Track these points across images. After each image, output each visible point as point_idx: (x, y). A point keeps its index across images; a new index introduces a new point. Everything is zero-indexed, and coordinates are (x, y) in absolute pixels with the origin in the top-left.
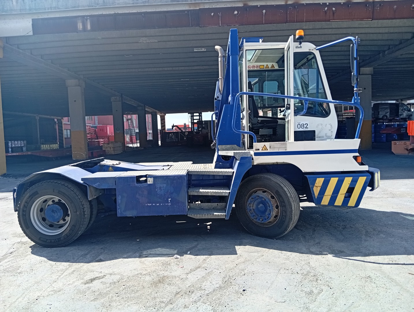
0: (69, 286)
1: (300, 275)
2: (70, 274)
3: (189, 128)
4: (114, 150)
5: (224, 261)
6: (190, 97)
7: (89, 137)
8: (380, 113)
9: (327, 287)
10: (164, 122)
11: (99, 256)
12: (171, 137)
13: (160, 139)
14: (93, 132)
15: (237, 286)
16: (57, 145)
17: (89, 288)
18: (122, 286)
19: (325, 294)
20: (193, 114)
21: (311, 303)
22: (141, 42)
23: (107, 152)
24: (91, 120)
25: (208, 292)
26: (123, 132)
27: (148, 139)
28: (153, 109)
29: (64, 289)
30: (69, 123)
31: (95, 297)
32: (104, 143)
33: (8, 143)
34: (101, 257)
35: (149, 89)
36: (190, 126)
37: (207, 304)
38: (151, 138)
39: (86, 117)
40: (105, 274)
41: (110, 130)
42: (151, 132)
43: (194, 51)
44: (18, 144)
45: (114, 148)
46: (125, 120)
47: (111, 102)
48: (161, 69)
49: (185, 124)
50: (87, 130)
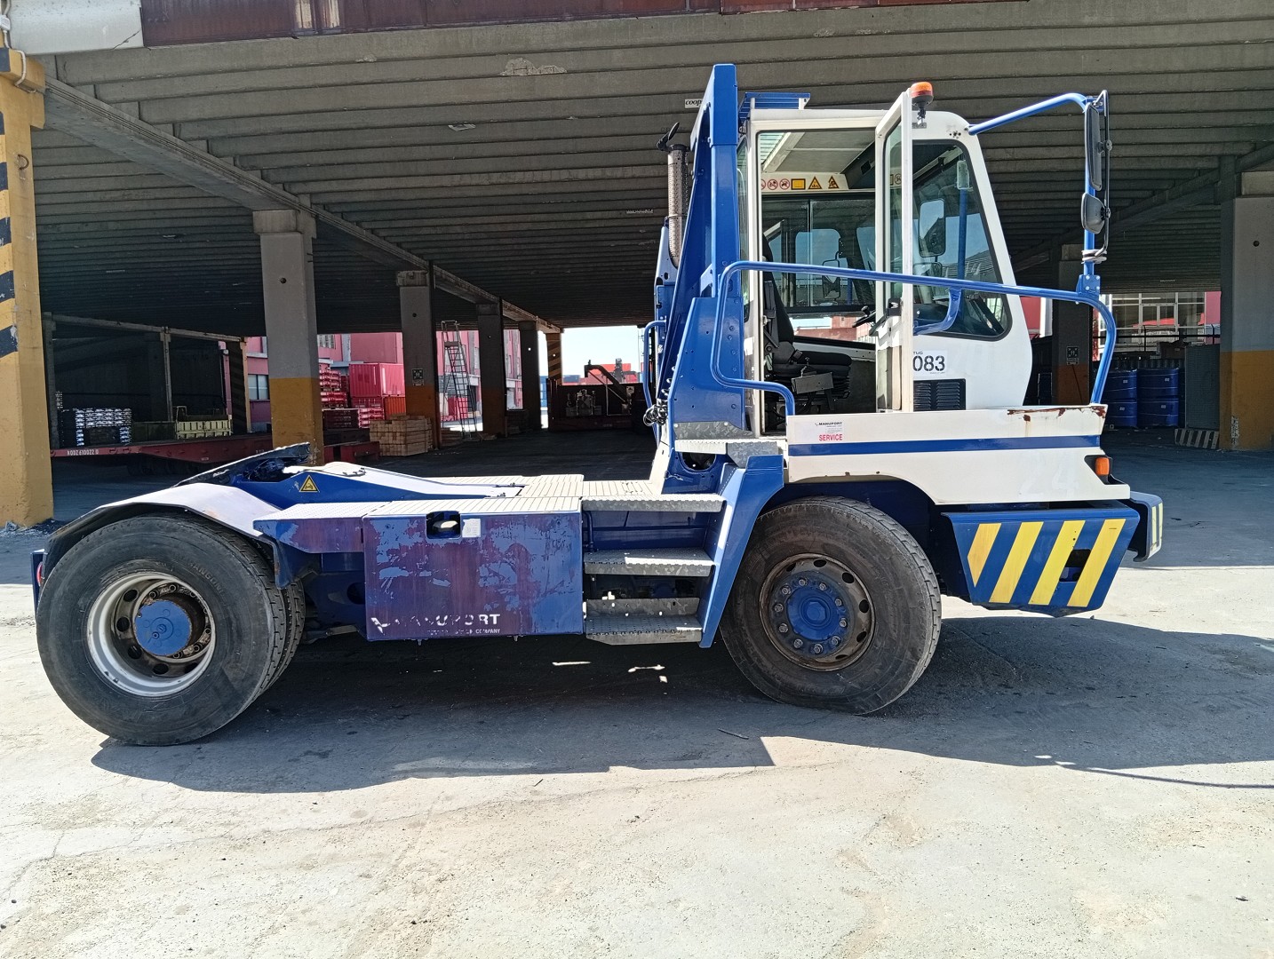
3: (635, 373)
4: (405, 440)
6: (647, 272)
7: (324, 400)
10: (559, 355)
12: (581, 402)
13: (544, 409)
14: (335, 384)
16: (225, 422)
22: (508, 74)
23: (382, 447)
24: (330, 346)
26: (432, 384)
27: (509, 408)
28: (526, 313)
30: (265, 355)
32: (374, 418)
33: (74, 415)
35: (518, 244)
38: (518, 406)
39: (318, 336)
41: (392, 379)
42: (518, 384)
43: (686, 106)
44: (104, 418)
45: (405, 435)
46: (440, 347)
47: (397, 289)
48: (565, 175)
49: (618, 363)
50: (320, 378)
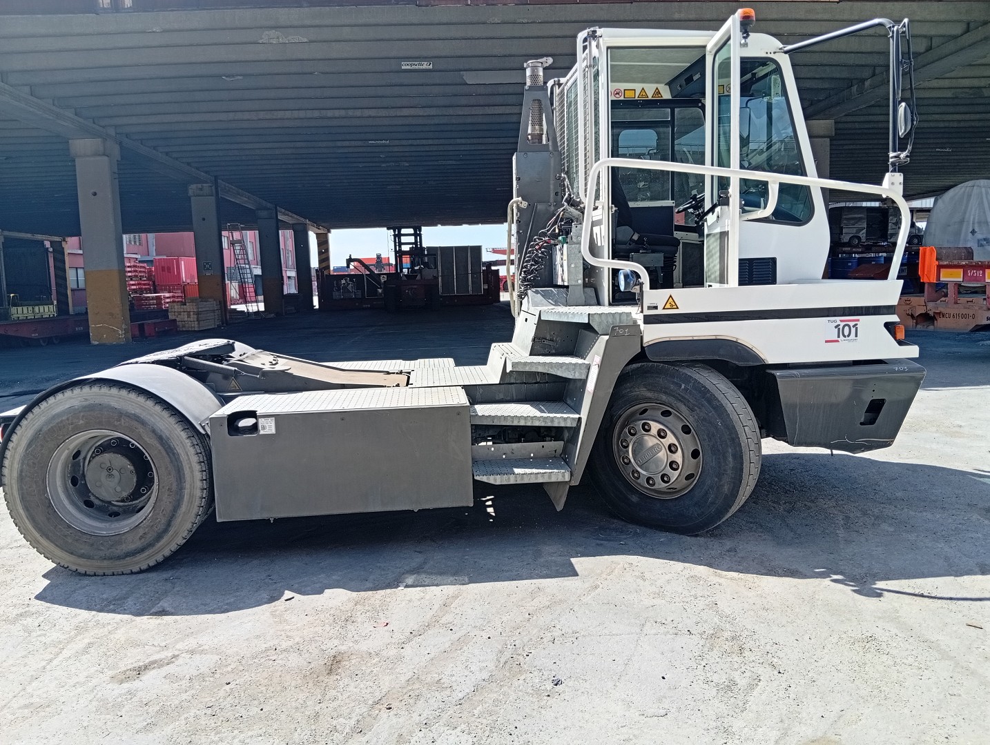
0: (74, 688)
1: (696, 638)
2: (78, 655)
3: (389, 265)
4: (198, 318)
5: (499, 606)
6: (391, 187)
7: (133, 287)
8: (844, 231)
9: (769, 669)
10: (327, 250)
11: (160, 600)
12: (345, 288)
13: (316, 293)
14: (143, 274)
15: (536, 673)
16: (50, 306)
17: (131, 693)
18: (222, 685)
19: (767, 688)
20: (399, 231)
21: (735, 715)
22: (265, 42)
23: (180, 324)
24: (138, 244)
25: (461, 695)
26: (219, 273)
27: (285, 292)
28: (298, 217)
29: (62, 700)
30: (81, 252)
31: (149, 721)
32: (173, 302)
34: (165, 604)
35: (286, 164)
36: (393, 261)
37: (459, 729)
38: (293, 290)
39: (124, 236)
40: (176, 653)
41: (187, 269)
42: (293, 274)
43: (403, 67)
45: (198, 313)
46: (225, 245)
47: (190, 198)
48: (316, 114)
49: (379, 257)
50: (129, 269)
